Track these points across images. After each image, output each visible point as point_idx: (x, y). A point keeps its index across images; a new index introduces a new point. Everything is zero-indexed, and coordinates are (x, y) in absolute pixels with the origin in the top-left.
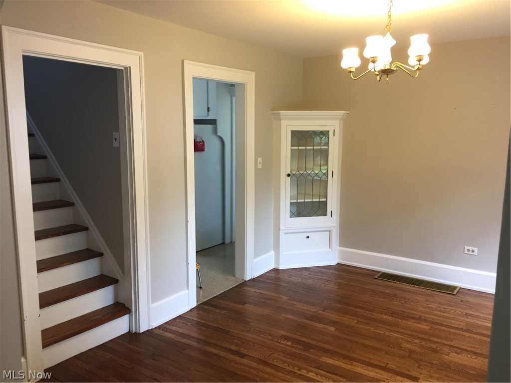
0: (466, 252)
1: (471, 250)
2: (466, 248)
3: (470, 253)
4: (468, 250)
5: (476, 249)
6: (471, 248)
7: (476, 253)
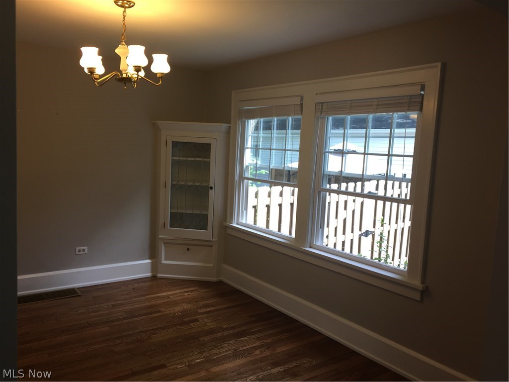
0: (77, 253)
1: (81, 250)
2: (78, 248)
3: (81, 253)
4: (80, 251)
5: (86, 248)
6: (82, 248)
7: (86, 252)
